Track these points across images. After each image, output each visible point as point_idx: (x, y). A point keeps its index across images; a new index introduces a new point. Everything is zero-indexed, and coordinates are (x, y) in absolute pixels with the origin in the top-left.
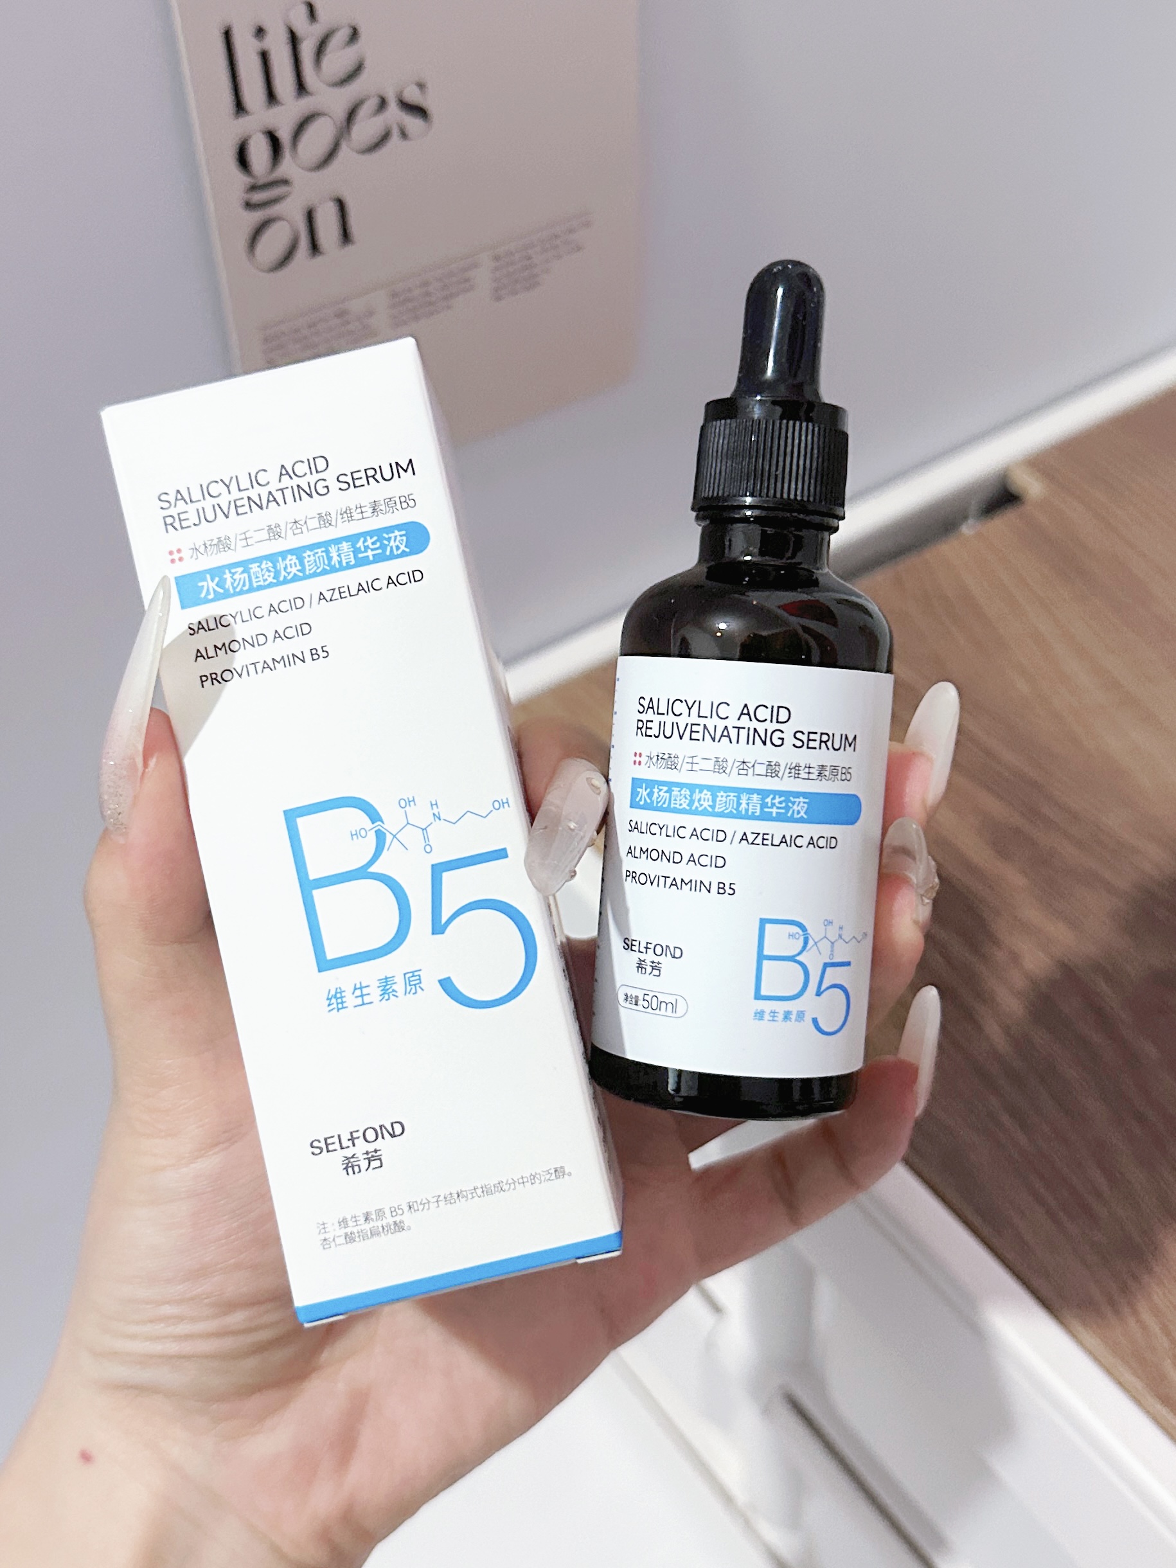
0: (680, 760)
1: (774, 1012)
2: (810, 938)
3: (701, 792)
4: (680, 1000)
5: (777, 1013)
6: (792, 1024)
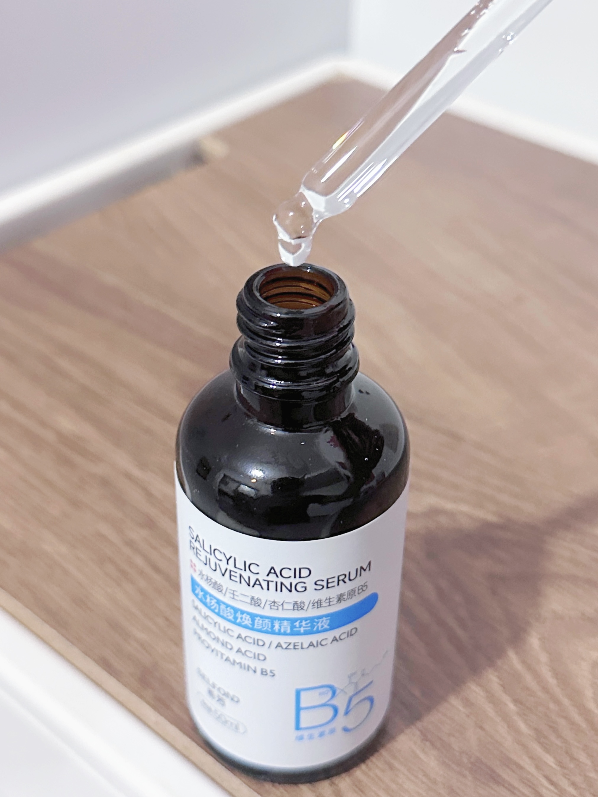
0: (224, 588)
1: (311, 734)
2: (337, 689)
3: (242, 614)
5: (314, 734)
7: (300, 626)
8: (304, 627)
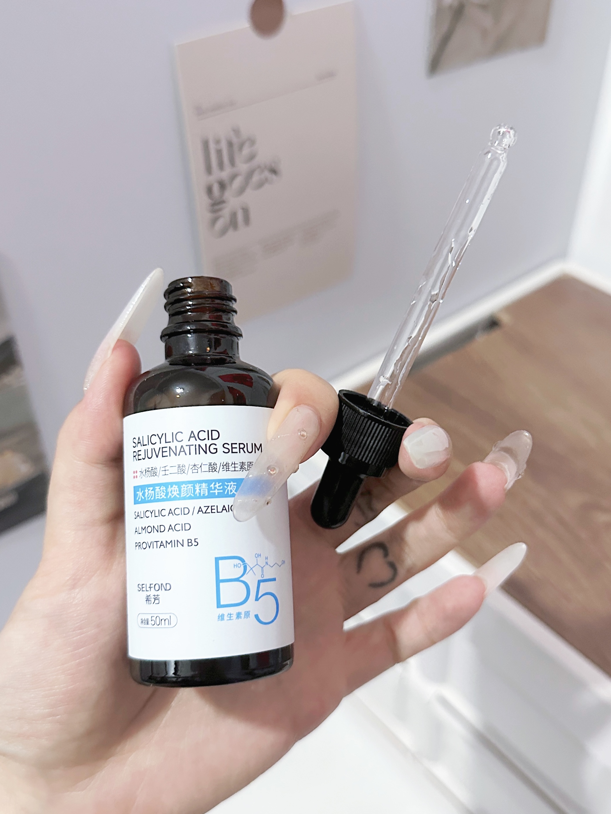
0: (158, 470)
1: (230, 615)
2: (248, 566)
3: (171, 487)
4: (172, 616)
5: (232, 614)
6: (242, 620)
7: (215, 488)
8: (218, 490)
